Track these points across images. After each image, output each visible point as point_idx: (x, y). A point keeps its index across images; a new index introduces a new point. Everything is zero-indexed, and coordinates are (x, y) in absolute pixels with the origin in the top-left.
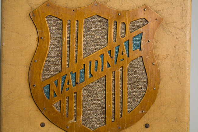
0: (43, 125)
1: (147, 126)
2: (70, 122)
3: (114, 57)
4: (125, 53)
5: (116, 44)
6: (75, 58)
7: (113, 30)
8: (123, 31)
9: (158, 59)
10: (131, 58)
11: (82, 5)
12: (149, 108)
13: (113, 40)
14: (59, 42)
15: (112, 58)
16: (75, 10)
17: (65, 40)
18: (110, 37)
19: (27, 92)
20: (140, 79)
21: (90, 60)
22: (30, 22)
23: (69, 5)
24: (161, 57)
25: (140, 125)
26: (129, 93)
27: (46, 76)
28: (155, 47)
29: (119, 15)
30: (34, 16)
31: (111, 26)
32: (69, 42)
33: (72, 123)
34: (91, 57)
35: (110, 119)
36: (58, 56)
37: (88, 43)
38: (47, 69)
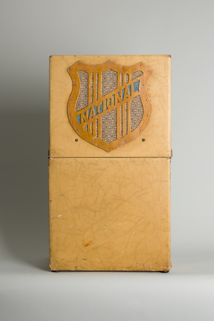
0: (76, 140)
1: (143, 140)
2: (94, 138)
3: (122, 96)
4: (129, 93)
5: (123, 88)
6: (96, 97)
7: (121, 79)
8: (127, 79)
9: (150, 97)
10: (133, 96)
11: (101, 63)
12: (145, 128)
13: (121, 85)
14: (86, 87)
15: (120, 96)
16: (96, 66)
17: (90, 85)
18: (119, 83)
19: (66, 119)
20: (138, 110)
21: (106, 98)
22: (67, 75)
23: (92, 63)
24: (152, 95)
25: (139, 139)
26: (132, 119)
27: (78, 109)
28: (148, 90)
29: (124, 69)
30: (70, 70)
31: (119, 76)
32: (93, 87)
33: (95, 139)
34: (107, 97)
35: (119, 136)
36: (86, 96)
37: (105, 87)
38: (79, 105)
